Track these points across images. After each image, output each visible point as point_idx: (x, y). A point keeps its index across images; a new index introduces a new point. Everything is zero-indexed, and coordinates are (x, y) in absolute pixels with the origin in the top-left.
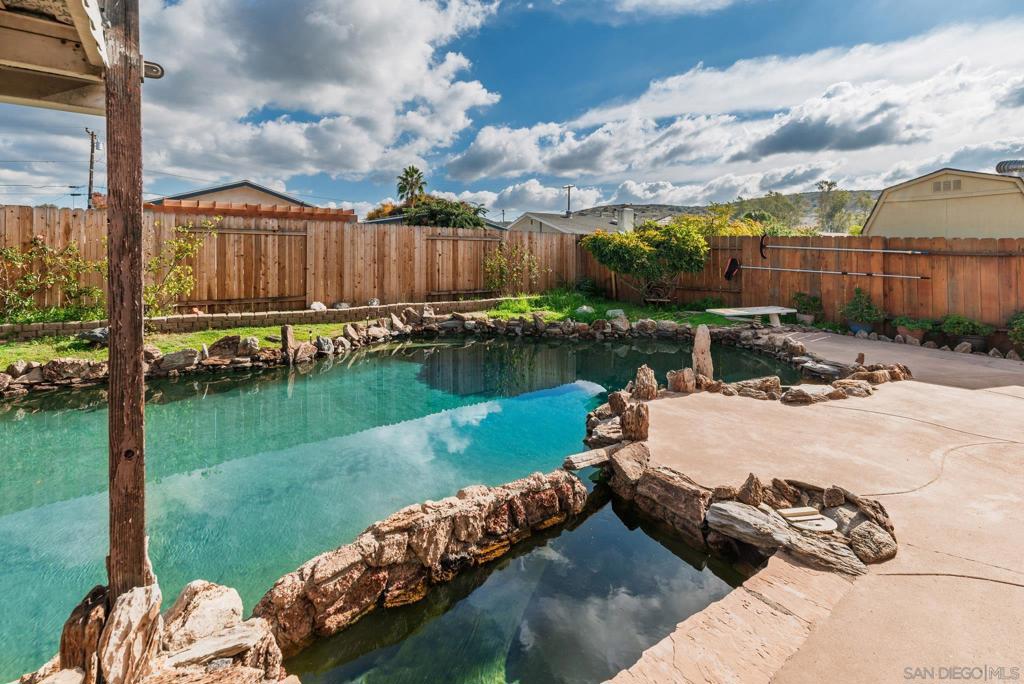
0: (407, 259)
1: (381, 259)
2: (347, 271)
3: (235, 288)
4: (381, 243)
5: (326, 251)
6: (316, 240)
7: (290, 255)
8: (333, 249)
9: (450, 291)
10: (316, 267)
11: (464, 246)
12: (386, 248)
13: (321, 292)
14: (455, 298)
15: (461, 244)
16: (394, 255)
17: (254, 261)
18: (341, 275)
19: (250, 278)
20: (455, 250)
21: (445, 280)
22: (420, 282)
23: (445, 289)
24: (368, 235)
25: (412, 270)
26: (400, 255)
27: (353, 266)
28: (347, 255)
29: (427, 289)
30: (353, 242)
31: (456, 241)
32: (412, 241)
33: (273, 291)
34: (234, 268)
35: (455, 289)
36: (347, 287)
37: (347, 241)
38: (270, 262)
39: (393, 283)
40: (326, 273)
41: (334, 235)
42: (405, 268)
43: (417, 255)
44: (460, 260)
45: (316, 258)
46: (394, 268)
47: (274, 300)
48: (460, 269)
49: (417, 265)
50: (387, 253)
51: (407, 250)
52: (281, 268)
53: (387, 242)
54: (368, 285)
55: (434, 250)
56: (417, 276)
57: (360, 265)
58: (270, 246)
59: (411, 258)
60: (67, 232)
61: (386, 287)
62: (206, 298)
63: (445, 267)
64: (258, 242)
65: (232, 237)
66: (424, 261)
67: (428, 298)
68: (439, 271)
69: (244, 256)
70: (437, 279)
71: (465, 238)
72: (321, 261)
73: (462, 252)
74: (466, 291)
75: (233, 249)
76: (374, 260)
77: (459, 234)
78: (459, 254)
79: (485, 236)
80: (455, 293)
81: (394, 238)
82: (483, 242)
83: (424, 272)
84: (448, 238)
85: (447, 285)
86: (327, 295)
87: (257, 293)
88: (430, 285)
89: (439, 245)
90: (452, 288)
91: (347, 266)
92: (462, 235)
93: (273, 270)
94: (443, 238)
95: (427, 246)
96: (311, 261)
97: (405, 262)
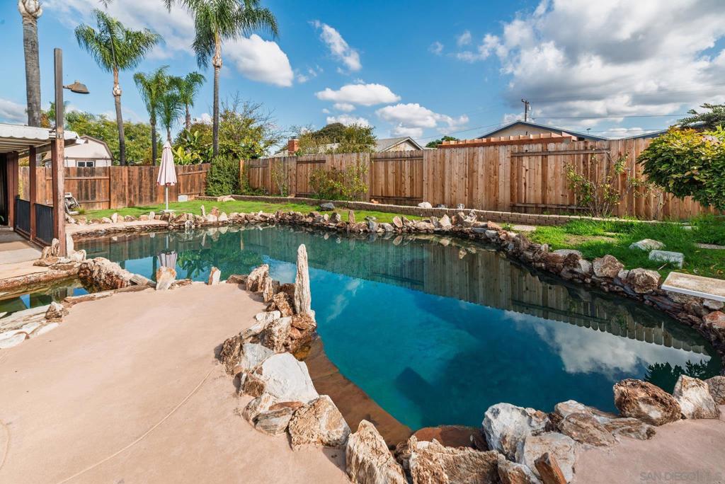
0: (492, 174)
1: (471, 173)
2: (447, 183)
3: (392, 193)
4: (471, 161)
5: (434, 169)
6: (428, 163)
7: (416, 172)
8: (439, 168)
9: (536, 204)
10: (428, 180)
11: (556, 161)
12: (475, 165)
13: (431, 196)
14: (544, 210)
15: (551, 159)
16: (481, 171)
17: (399, 174)
18: (443, 186)
19: (399, 184)
20: (544, 165)
21: (532, 193)
22: (504, 194)
23: (532, 202)
24: (462, 157)
25: (496, 184)
26: (487, 170)
27: (450, 179)
28: (447, 171)
29: (512, 200)
30: (451, 162)
31: (546, 156)
32: (497, 158)
33: (408, 195)
34: (391, 179)
35: (543, 203)
36: (446, 194)
37: (447, 161)
38: (407, 177)
39: (480, 193)
40: (434, 183)
41: (438, 159)
42: (490, 182)
43: (501, 170)
44: (550, 175)
45: (428, 173)
46: (481, 182)
47: (408, 199)
48: (550, 182)
49: (501, 179)
50: (476, 170)
51: (492, 167)
52: (412, 180)
53: (475, 160)
54: (460, 193)
55: (520, 166)
56: (501, 189)
57: (455, 178)
58: (406, 167)
60: (341, 164)
61: (474, 197)
62: (380, 195)
63: (532, 182)
64: (401, 164)
65: (390, 163)
66: (509, 176)
67: (513, 208)
68: (525, 184)
69: (395, 173)
70: (524, 192)
71: (557, 153)
72: (431, 177)
73: (553, 166)
74: (558, 205)
75: (391, 169)
76: (466, 175)
77: (550, 150)
78: (549, 169)
79: (586, 148)
80: (543, 206)
81: (481, 157)
82: (582, 156)
83: (508, 185)
84: (535, 154)
85: (535, 198)
86: (434, 199)
87: (400, 194)
88: (516, 197)
89: (525, 161)
90: (541, 202)
91: (447, 179)
92: (554, 150)
93: (408, 181)
94: (530, 154)
95: (512, 163)
96: (425, 176)
97: (490, 176)
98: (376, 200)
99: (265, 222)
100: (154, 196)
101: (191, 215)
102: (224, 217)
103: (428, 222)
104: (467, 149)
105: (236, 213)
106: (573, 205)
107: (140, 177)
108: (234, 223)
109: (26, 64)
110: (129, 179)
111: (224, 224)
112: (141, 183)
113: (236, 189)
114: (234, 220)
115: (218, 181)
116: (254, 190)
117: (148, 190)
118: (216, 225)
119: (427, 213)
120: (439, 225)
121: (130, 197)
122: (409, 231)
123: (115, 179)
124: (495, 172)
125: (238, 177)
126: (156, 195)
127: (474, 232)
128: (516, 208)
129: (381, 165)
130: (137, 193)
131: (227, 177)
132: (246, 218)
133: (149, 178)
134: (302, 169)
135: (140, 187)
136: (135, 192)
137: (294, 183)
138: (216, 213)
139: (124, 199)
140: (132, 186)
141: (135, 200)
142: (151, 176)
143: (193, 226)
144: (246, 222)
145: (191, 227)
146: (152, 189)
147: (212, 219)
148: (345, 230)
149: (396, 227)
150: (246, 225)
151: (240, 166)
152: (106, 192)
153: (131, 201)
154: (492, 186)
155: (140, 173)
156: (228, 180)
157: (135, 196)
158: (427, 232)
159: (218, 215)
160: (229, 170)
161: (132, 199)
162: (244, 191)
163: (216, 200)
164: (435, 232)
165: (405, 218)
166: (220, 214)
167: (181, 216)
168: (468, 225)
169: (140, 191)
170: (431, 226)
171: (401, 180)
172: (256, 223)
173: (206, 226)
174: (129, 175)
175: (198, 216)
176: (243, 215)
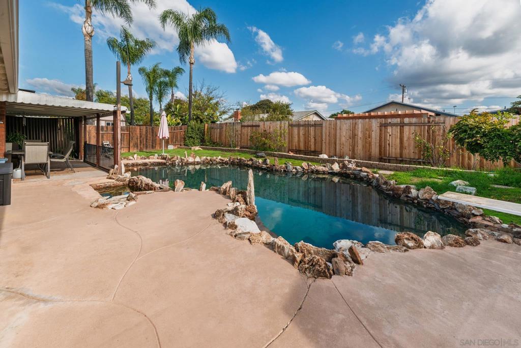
0: (367, 137)
1: (354, 136)
2: (338, 142)
3: (302, 148)
4: (354, 129)
5: (329, 133)
6: (326, 128)
7: (318, 134)
8: (332, 132)
9: (396, 158)
10: (326, 140)
11: (410, 129)
12: (356, 131)
13: (327, 150)
14: (401, 161)
15: (406, 129)
16: (360, 135)
17: (307, 135)
18: (335, 144)
19: (307, 142)
20: (402, 132)
21: (394, 150)
22: (375, 150)
23: (393, 156)
24: (348, 125)
25: (370, 143)
26: (364, 134)
27: (340, 139)
28: (338, 134)
29: (380, 154)
30: (340, 129)
31: (403, 126)
32: (370, 127)
33: (313, 149)
34: (302, 139)
35: (401, 157)
36: (338, 150)
37: (338, 128)
38: (312, 137)
39: (359, 148)
40: (329, 142)
42: (366, 142)
43: (373, 135)
44: (405, 139)
45: (326, 136)
46: (360, 141)
47: (313, 152)
48: (406, 143)
49: (373, 140)
50: (357, 134)
51: (368, 133)
52: (315, 140)
53: (357, 127)
54: (347, 149)
55: (386, 132)
56: (373, 146)
57: (343, 139)
58: (312, 131)
59: (370, 136)
60: (270, 128)
61: (356, 151)
62: (295, 149)
63: (394, 143)
64: (308, 129)
65: (301, 128)
66: (378, 138)
67: (381, 160)
68: (389, 144)
69: (304, 135)
70: (388, 149)
71: (410, 124)
72: (328, 137)
73: (407, 133)
74: (410, 159)
75: (302, 133)
76: (350, 137)
77: (405, 122)
78: (405, 135)
79: (429, 122)
80: (401, 159)
81: (360, 126)
82: (426, 127)
83: (378, 145)
84: (395, 125)
85: (396, 154)
86: (329, 152)
87: (308, 149)
88: (383, 153)
89: (389, 129)
90: (399, 156)
91: (338, 140)
92: (408, 122)
93: (313, 140)
94: (392, 125)
95: (381, 130)
96: (324, 137)
97: (366, 139)
98: (292, 152)
99: (222, 163)
100: (154, 145)
101: (179, 157)
102: (198, 159)
103: (325, 166)
104: (351, 120)
105: (205, 157)
106: (421, 159)
107: (147, 133)
108: (204, 163)
109: (86, 64)
110: (140, 134)
111: (198, 163)
112: (147, 136)
113: (203, 142)
114: (203, 161)
115: (191, 137)
116: (214, 143)
117: (151, 141)
118: (193, 164)
119: (324, 161)
120: (332, 169)
121: (140, 145)
122: (312, 172)
123: (132, 134)
124: (369, 136)
125: (204, 135)
126: (156, 144)
127: (353, 174)
128: (383, 160)
129: (295, 130)
130: (145, 143)
131: (197, 134)
132: (211, 160)
133: (151, 134)
134: (245, 130)
135: (146, 139)
136: (143, 142)
137: (239, 139)
138: (193, 157)
139: (137, 147)
140: (142, 138)
141: (143, 147)
142: (153, 133)
143: (180, 164)
144: (210, 163)
145: (179, 164)
146: (153, 141)
147: (191, 160)
148: (272, 170)
149: (304, 169)
150: (211, 165)
151: (205, 128)
152: (127, 141)
153: (141, 148)
154: (367, 145)
155: (147, 130)
156: (198, 137)
157: (143, 145)
158: (324, 173)
159: (195, 158)
160: (198, 130)
161: (142, 146)
162: (208, 144)
163: (191, 149)
164: (329, 173)
165: (310, 163)
166: (195, 157)
167: (173, 157)
168: (350, 169)
169: (146, 142)
170: (326, 169)
171: (308, 139)
172: (217, 164)
173: (188, 164)
174: (140, 131)
175: (183, 158)
176: (209, 158)
